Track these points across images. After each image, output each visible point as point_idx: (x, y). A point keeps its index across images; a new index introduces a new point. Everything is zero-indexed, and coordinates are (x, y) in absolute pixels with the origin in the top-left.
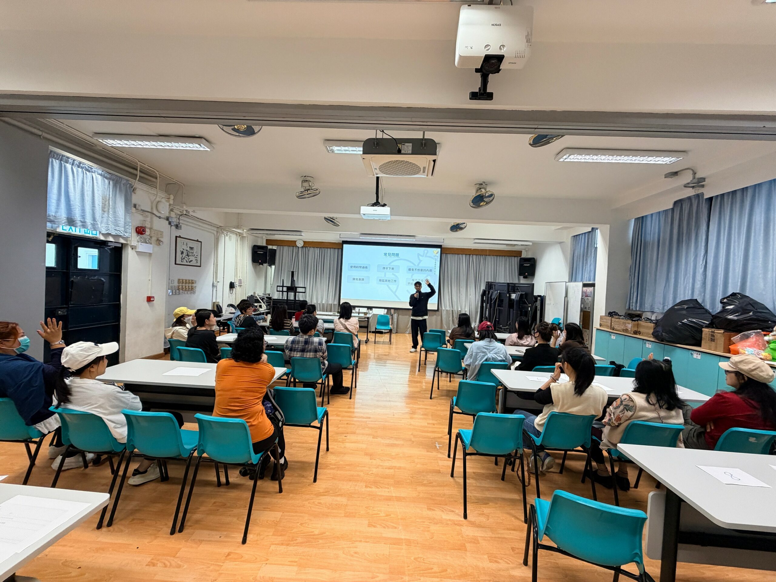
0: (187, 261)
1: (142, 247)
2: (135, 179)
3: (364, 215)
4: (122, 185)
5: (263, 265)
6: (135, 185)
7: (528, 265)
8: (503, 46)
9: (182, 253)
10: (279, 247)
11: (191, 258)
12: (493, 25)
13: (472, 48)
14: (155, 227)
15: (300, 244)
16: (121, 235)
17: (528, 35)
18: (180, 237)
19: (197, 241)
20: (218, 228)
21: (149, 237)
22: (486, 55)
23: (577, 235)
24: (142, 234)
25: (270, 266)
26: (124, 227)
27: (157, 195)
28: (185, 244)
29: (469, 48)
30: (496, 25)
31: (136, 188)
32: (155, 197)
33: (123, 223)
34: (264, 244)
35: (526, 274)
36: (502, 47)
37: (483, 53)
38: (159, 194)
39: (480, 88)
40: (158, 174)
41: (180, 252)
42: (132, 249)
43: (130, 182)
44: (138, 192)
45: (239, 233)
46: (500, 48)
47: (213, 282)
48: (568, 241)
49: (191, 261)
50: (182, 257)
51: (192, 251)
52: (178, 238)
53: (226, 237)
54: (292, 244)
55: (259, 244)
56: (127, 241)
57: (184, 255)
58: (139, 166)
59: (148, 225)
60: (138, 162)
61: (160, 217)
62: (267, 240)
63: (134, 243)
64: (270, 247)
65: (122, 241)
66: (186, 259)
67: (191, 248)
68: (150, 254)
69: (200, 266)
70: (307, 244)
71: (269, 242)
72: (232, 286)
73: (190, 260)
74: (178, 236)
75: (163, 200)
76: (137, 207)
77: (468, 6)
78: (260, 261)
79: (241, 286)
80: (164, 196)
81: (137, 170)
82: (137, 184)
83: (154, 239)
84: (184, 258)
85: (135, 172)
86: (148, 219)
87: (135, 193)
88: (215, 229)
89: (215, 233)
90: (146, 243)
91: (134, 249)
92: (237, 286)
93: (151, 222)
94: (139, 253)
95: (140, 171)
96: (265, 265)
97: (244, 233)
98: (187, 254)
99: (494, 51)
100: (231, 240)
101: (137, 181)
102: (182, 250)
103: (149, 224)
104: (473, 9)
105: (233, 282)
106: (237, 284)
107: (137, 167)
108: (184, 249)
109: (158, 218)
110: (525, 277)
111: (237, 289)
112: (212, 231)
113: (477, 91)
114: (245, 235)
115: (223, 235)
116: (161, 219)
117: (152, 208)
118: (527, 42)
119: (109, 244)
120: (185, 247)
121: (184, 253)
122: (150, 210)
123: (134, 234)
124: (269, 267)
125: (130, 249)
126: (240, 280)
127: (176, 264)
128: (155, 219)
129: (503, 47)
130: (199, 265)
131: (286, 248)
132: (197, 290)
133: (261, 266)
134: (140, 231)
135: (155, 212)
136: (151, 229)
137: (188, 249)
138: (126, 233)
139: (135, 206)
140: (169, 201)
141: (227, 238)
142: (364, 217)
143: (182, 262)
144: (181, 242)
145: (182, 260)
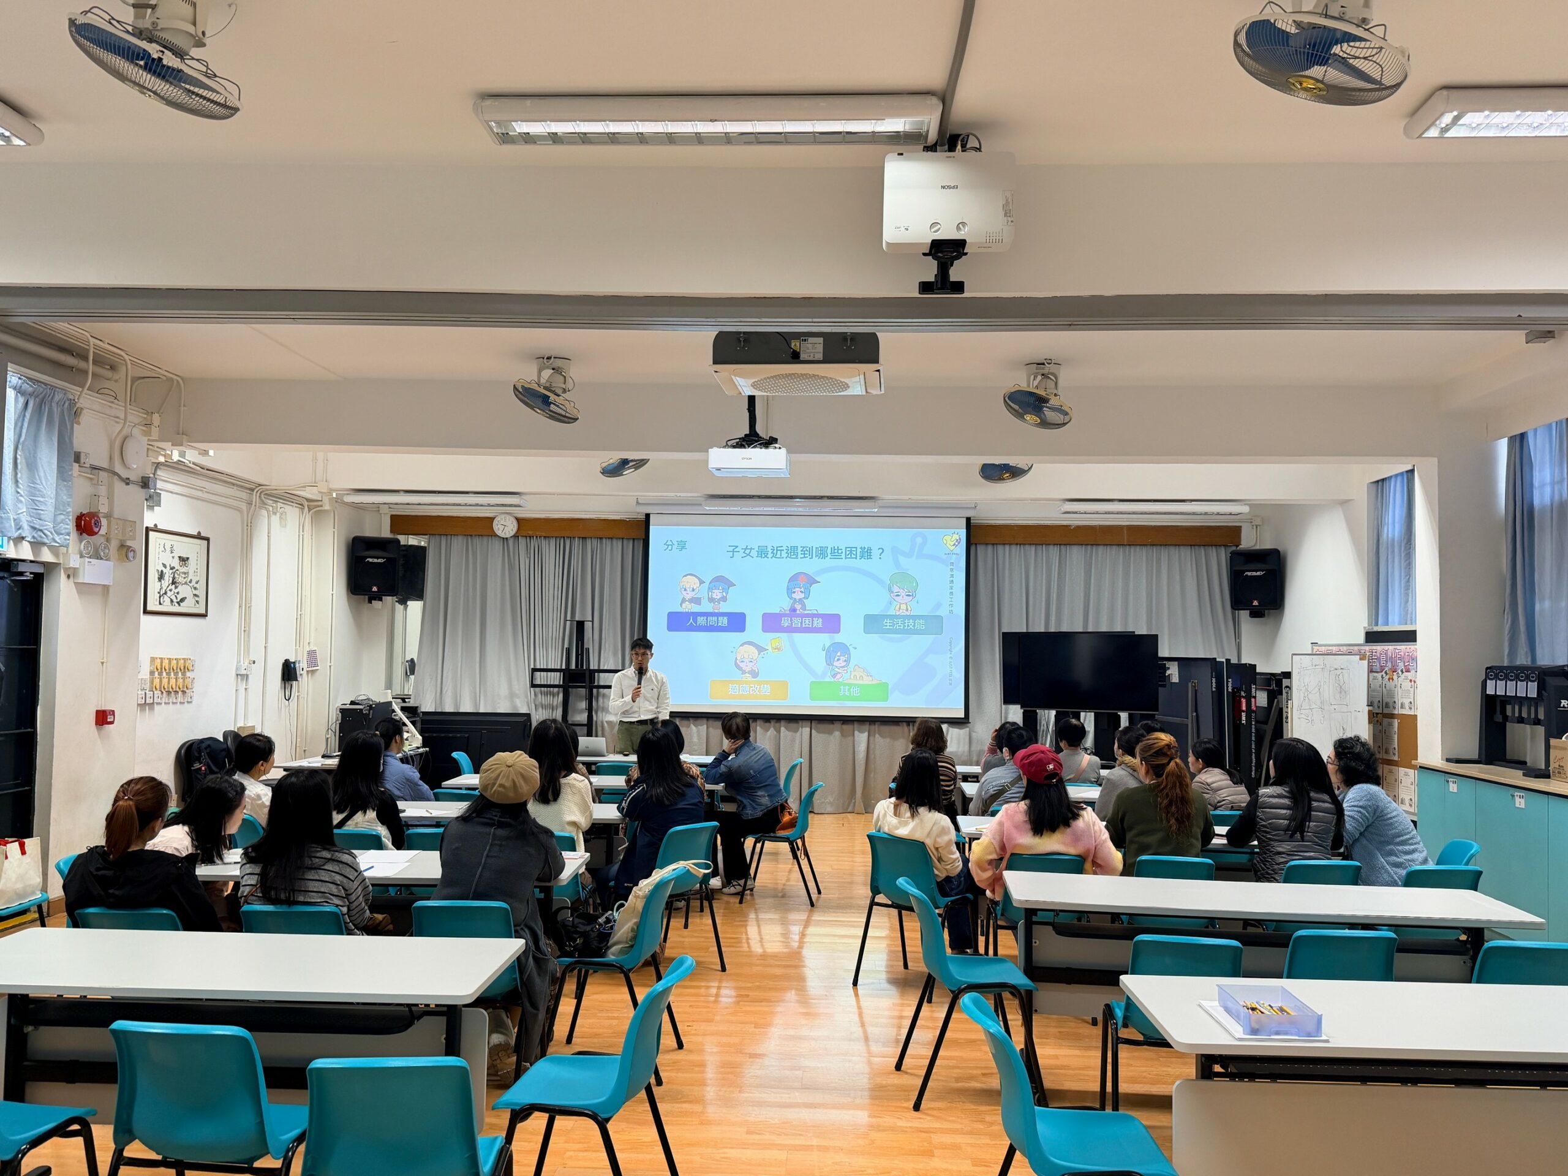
0: (172, 601)
1: (94, 571)
2: (82, 386)
3: (719, 469)
4: (54, 405)
5: (381, 600)
6: (81, 401)
7: (1258, 573)
8: (964, 224)
9: (161, 577)
10: (434, 540)
11: (184, 591)
12: (943, 187)
13: (907, 229)
14: (117, 513)
15: (506, 527)
16: (46, 541)
17: (1007, 203)
18: (155, 528)
19: (199, 537)
20: (252, 490)
21: (103, 540)
22: (933, 241)
23: (1383, 480)
24: (91, 533)
25: (403, 602)
26: (54, 521)
27: (125, 419)
28: (168, 547)
29: (903, 229)
30: (949, 187)
31: (82, 409)
32: (121, 426)
33: (51, 509)
34: (386, 533)
35: (1256, 603)
36: (961, 225)
37: (927, 237)
38: (130, 418)
39: (936, 275)
40: (129, 362)
41: (157, 576)
42: (69, 577)
43: (71, 397)
44: (86, 418)
45: (308, 500)
46: (958, 228)
47: (239, 662)
48: (1361, 496)
49: (182, 600)
50: (162, 588)
51: (184, 569)
52: (151, 533)
53: (273, 517)
54: (481, 527)
55: (369, 532)
56: (56, 555)
57: (166, 584)
58: (92, 350)
59: (103, 509)
60: (92, 340)
61: (127, 482)
62: (392, 516)
63: (74, 561)
64: (403, 540)
65: (47, 556)
66: (169, 594)
67: (184, 560)
68: (106, 588)
69: (204, 616)
70: (529, 528)
71: (401, 523)
72: (289, 673)
73: (180, 597)
74: (151, 525)
75: (136, 432)
76: (82, 461)
77: (899, 154)
78: (375, 589)
79: (313, 672)
80: (137, 421)
81: (85, 358)
82: (87, 400)
83: (114, 544)
84: (166, 593)
85: (82, 364)
86: (103, 491)
87: (79, 423)
88: (244, 495)
89: (244, 506)
90: (99, 558)
91: (71, 578)
92: (304, 673)
93: (110, 498)
94: (84, 589)
95: (95, 362)
96: (388, 600)
97: (326, 500)
98: (174, 578)
99: (947, 233)
100: (285, 526)
101: (85, 391)
102: (161, 568)
103: (106, 501)
104: (909, 159)
105: (292, 660)
106: (302, 666)
107: (88, 351)
108: (165, 566)
109: (123, 484)
110: (1256, 614)
111: (304, 683)
112: (236, 503)
113: (932, 279)
114: (327, 507)
115: (264, 513)
116: (131, 485)
117: (111, 458)
118: (1005, 215)
119: (21, 568)
120: (167, 559)
121: (166, 577)
122: (105, 465)
123: (74, 535)
124: (399, 608)
125: (63, 576)
126: (312, 655)
127: (145, 612)
128: (119, 486)
129: (963, 226)
130: (204, 612)
131: (458, 543)
132: (197, 688)
133: (376, 604)
134: (85, 525)
135: (118, 468)
136: (108, 516)
137: (176, 563)
138: (59, 534)
139: (77, 458)
140: (147, 433)
141: (275, 519)
142: (717, 474)
143: (160, 604)
144: (158, 544)
145: (160, 597)
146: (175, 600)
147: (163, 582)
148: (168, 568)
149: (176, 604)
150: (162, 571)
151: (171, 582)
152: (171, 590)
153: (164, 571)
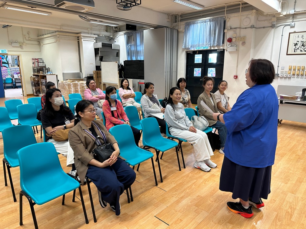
0: (301, 51)
14: (242, 35)
18: (295, 32)
21: (235, 42)
28: (300, 36)
40: (240, 3)
41: (294, 45)
50: (296, 47)
57: (297, 47)
58: (225, 6)
60: (226, 4)
61: (246, 28)
63: (226, 48)
66: (300, 49)
74: (292, 32)
84: (298, 49)
86: (236, 32)
90: (233, 46)
94: (230, 53)
98: (303, 44)
108: (298, 42)
120: (300, 39)
122: (239, 27)
127: (287, 54)
128: (242, 30)
135: (243, 26)
136: (236, 37)
143: (295, 52)
144: (295, 37)
145: (295, 50)
146: (303, 50)
147: (296, 46)
148: (300, 42)
149: (303, 51)
150: (296, 43)
151: (301, 45)
152: (301, 48)
153: (298, 43)
